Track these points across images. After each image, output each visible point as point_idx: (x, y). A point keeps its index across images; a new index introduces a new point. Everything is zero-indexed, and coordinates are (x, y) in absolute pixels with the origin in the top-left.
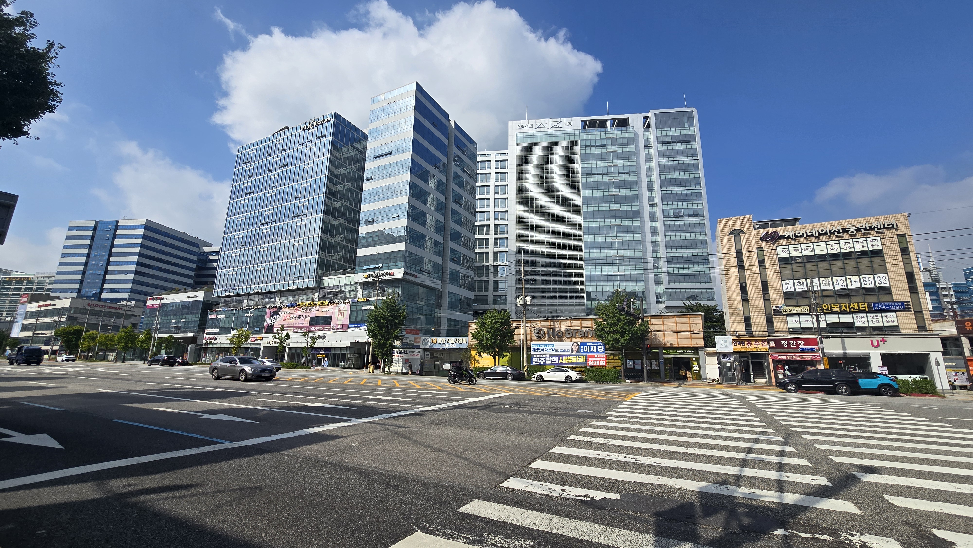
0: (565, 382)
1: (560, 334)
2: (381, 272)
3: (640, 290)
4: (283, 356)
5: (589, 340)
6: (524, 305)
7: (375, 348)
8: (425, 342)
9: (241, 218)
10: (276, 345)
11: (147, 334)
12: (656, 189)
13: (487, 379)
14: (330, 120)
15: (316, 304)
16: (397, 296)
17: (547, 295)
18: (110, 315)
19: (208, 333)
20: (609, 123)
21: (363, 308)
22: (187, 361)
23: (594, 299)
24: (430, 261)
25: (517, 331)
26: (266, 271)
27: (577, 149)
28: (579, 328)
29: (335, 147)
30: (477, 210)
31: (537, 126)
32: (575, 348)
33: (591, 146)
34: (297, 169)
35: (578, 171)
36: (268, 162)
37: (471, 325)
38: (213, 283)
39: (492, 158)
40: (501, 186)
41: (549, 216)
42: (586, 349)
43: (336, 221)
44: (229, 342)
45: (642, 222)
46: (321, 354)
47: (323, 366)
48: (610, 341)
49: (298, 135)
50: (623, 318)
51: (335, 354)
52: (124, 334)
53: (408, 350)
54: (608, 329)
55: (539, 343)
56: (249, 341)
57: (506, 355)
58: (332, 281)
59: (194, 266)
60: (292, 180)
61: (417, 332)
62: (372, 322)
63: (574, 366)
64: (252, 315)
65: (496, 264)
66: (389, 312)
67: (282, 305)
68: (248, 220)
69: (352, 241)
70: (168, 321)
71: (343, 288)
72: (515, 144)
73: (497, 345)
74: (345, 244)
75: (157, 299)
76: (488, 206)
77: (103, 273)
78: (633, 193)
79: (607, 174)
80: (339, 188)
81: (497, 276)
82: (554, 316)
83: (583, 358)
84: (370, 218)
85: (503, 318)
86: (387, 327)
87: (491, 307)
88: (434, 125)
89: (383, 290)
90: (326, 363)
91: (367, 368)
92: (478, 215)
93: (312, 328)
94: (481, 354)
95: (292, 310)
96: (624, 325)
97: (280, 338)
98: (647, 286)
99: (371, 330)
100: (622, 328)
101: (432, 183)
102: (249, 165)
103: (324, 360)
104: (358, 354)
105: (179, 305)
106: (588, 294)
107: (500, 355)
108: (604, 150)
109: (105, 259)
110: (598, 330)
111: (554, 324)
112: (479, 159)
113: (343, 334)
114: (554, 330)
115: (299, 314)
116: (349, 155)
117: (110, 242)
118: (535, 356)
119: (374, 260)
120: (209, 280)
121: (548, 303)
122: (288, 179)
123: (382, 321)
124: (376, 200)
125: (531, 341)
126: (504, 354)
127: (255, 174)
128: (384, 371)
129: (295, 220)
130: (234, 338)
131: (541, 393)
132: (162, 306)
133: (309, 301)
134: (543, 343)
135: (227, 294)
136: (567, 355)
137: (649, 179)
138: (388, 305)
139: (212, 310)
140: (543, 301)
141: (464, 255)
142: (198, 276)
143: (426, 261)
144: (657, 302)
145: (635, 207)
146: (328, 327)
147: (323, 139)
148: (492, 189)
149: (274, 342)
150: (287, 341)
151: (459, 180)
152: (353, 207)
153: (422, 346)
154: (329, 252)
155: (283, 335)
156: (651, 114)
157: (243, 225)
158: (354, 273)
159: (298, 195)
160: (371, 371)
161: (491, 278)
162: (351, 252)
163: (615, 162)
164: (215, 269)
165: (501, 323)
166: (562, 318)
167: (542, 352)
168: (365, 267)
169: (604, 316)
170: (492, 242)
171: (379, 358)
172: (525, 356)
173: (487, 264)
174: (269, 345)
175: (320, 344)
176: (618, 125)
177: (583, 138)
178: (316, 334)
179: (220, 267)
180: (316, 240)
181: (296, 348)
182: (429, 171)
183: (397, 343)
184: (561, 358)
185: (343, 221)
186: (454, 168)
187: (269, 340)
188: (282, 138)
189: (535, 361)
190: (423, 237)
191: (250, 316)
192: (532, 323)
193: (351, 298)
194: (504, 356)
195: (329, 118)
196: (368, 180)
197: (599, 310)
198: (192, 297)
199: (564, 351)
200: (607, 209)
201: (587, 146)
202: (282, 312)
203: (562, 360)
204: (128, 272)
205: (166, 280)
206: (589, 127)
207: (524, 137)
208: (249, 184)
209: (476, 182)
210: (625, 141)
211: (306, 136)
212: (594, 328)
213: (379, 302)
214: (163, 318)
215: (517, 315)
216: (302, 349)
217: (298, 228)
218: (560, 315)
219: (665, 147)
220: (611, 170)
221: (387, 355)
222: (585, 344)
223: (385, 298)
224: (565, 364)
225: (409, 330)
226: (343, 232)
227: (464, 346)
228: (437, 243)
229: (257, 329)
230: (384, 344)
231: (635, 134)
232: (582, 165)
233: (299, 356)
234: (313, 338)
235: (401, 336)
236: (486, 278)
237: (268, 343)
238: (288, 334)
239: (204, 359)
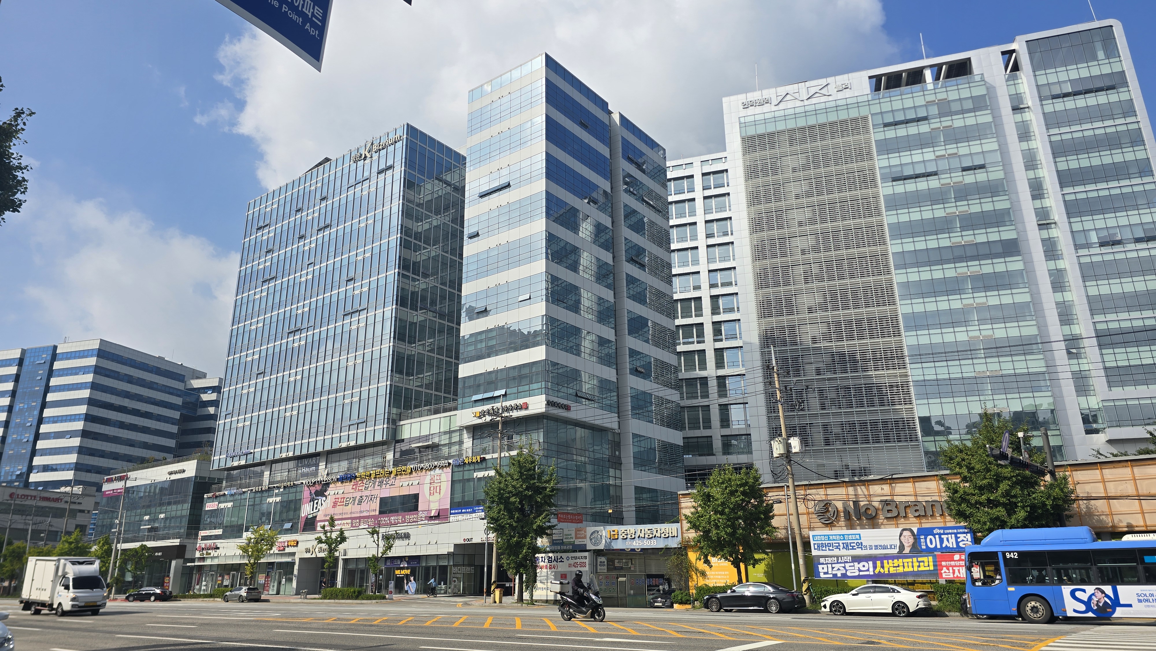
0: (892, 615)
1: (872, 512)
2: (504, 404)
3: (1045, 406)
4: (334, 575)
5: (936, 523)
6: (788, 455)
7: (502, 554)
8: (595, 537)
9: (255, 324)
10: (322, 555)
11: (103, 545)
12: (1050, 191)
13: (726, 611)
14: (400, 139)
15: (391, 473)
16: (536, 447)
17: (836, 430)
18: (42, 512)
19: (204, 538)
20: (928, 74)
21: (475, 474)
22: (171, 593)
23: (938, 433)
24: (592, 376)
25: (778, 509)
26: (301, 416)
27: (868, 132)
28: (912, 499)
29: (409, 184)
30: (674, 271)
31: (780, 98)
32: (908, 541)
33: (896, 124)
34: (348, 230)
35: (874, 174)
36: (298, 222)
37: (682, 500)
38: (211, 444)
39: (696, 171)
40: (718, 220)
41: (821, 270)
42: (933, 542)
43: (418, 317)
44: (239, 552)
45: (1028, 262)
46: (403, 568)
47: (407, 592)
48: (985, 523)
49: (346, 171)
50: (1007, 472)
51: (427, 568)
52: (67, 545)
53: (564, 555)
54: (976, 498)
55: (827, 532)
56: (275, 550)
57: (760, 560)
58: (416, 427)
59: (176, 415)
60: (339, 251)
61: (577, 518)
62: (493, 502)
63: (910, 579)
64: (278, 499)
65: (721, 372)
66: (524, 481)
67: (330, 478)
68: (267, 327)
69: (449, 350)
70: (137, 518)
71: (436, 440)
72: (739, 140)
73: (737, 539)
74: (435, 356)
75: (121, 479)
76: (696, 262)
77: (32, 439)
78: (1000, 206)
79: (935, 174)
80: (420, 257)
81: (725, 396)
82: (854, 473)
83: (927, 563)
84: (480, 305)
85: (746, 483)
86: (522, 510)
87: (720, 459)
88: (583, 126)
89: (510, 438)
90: (412, 586)
91: (489, 594)
92: (676, 281)
93: (385, 519)
94: (709, 558)
95: (348, 486)
96: (1012, 487)
97: (329, 542)
98: (1057, 397)
99: (492, 518)
100: (1007, 494)
101: (586, 229)
102: (266, 231)
103: (409, 581)
104: (469, 565)
105: (155, 488)
106: (925, 421)
107: (748, 559)
108: (924, 128)
109: (36, 413)
110: (953, 500)
111: (856, 490)
112: (670, 175)
113: (439, 528)
114: (856, 503)
115: (360, 494)
116: (435, 196)
117: (43, 384)
118: (822, 560)
119: (490, 383)
120: (203, 438)
121: (838, 445)
122: (332, 249)
123: (513, 499)
124: (487, 273)
125: (810, 528)
126: (757, 556)
127: (277, 246)
128: (521, 599)
129: (347, 321)
130: (248, 544)
131: (842, 639)
132: (127, 490)
133: (378, 467)
134: (836, 531)
135: (236, 464)
136: (893, 557)
137: (1031, 174)
138: (520, 467)
139: (210, 495)
140: (827, 442)
141: (656, 360)
142: (183, 432)
143: (585, 377)
144: (1088, 432)
145: (1008, 234)
146: (412, 516)
147: (389, 173)
148: (701, 228)
149: (317, 550)
150: (342, 547)
151: (634, 219)
152: (447, 289)
153: (590, 547)
154: (408, 374)
155: (334, 535)
156: (1019, 45)
157: (259, 337)
158: (456, 409)
159: (351, 275)
160: (497, 600)
161: (714, 401)
162: (448, 370)
163: (952, 149)
164: (214, 417)
165: (744, 493)
166: (871, 477)
167: (836, 552)
168: (475, 398)
169: (964, 471)
170: (708, 330)
171: (510, 573)
172: (801, 562)
173: (703, 374)
174: (308, 555)
175: (399, 549)
176: (948, 76)
177: (876, 109)
178: (392, 530)
179: (223, 414)
180: (385, 352)
181: (357, 559)
182: (578, 211)
183: (541, 542)
184: (879, 563)
185: (430, 315)
186: (626, 199)
187: (309, 545)
188: (320, 178)
189: (824, 572)
190: (576, 331)
191: (276, 503)
192: (808, 492)
193: (453, 457)
194: (756, 562)
195: (398, 135)
196: (471, 237)
197: (951, 459)
198: (176, 473)
199: (885, 547)
200: (945, 243)
201: (886, 125)
202: (331, 491)
203: (883, 567)
204: (72, 434)
205: (131, 443)
206: (887, 87)
207: (755, 123)
208: (267, 264)
209: (668, 219)
210: (969, 105)
211: (360, 170)
212: (945, 497)
213: (505, 462)
214: (129, 513)
215: (776, 476)
216: (367, 560)
217: (354, 334)
218: (865, 471)
219: (1059, 105)
220: (943, 165)
221: (525, 567)
222: (929, 532)
223: (514, 453)
224: (890, 575)
225: (563, 514)
226: (432, 335)
227: (674, 544)
228: (602, 342)
229: (288, 526)
230: (519, 545)
231: (987, 89)
232: (880, 162)
233: (364, 573)
234: (387, 538)
235: (550, 527)
236: (704, 402)
237: (308, 551)
238: (342, 532)
239: (198, 587)
